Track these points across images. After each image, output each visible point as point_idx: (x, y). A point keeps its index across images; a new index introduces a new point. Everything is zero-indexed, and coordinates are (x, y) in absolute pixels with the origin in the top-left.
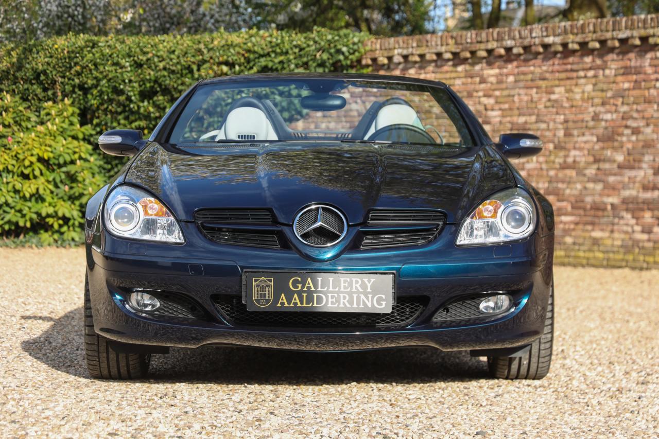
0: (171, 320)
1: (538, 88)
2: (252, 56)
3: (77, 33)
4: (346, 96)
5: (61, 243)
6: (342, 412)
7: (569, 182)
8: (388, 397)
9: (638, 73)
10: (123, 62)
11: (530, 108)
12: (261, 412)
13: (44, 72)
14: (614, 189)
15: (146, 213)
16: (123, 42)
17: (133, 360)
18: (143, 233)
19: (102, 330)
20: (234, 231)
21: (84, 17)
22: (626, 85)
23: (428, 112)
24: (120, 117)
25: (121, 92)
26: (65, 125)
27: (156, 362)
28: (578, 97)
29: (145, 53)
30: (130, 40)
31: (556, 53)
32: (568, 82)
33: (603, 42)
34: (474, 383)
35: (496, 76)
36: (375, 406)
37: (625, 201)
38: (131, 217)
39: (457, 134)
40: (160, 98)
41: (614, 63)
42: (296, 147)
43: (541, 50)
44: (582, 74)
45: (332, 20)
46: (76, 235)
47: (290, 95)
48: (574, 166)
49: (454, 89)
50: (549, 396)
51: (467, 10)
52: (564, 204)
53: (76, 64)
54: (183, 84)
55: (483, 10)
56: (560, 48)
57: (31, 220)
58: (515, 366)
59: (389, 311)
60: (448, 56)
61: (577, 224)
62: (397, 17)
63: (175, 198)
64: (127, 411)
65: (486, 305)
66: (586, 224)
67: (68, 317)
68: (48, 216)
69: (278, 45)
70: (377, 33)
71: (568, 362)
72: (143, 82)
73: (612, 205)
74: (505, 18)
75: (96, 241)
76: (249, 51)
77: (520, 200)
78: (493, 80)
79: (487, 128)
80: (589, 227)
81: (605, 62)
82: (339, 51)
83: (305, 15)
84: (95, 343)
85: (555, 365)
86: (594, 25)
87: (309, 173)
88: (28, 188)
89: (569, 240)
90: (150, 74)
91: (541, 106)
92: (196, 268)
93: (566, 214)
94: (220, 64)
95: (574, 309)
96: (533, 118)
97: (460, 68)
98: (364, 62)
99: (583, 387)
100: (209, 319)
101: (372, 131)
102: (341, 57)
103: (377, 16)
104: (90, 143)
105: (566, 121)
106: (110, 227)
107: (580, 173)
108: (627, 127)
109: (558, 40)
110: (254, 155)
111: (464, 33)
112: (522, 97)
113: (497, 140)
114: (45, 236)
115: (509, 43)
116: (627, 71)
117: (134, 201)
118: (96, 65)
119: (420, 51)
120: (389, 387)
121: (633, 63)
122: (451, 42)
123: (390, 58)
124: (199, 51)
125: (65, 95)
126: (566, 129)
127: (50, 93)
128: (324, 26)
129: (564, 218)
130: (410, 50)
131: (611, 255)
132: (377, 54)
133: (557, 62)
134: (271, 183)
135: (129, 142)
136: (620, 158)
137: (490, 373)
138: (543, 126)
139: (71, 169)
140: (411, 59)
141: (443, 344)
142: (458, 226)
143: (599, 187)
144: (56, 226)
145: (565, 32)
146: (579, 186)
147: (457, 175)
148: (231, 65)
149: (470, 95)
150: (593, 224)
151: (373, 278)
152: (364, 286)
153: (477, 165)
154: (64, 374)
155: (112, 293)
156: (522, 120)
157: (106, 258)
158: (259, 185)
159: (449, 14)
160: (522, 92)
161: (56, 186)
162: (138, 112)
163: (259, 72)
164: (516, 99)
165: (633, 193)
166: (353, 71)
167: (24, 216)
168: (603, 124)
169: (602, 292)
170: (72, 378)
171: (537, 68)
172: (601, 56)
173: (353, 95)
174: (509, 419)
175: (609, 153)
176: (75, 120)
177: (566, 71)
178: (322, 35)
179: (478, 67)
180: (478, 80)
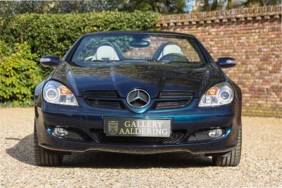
0: (72, 140)
1: (234, 37)
2: (107, 23)
3: (30, 13)
4: (149, 41)
5: (23, 105)
6: (148, 181)
7: (248, 79)
8: (168, 174)
9: (278, 31)
10: (50, 25)
11: (230, 46)
12: (112, 181)
13: (15, 30)
14: (267, 82)
15: (61, 93)
16: (50, 17)
17: (56, 157)
18: (60, 101)
19: (42, 144)
20: (100, 100)
21: (33, 5)
22: (273, 36)
23: (185, 48)
24: (49, 50)
25: (50, 39)
26: (25, 53)
27: (65, 158)
28: (252, 41)
29: (60, 22)
30: (54, 16)
31: (242, 22)
32: (247, 35)
33: (263, 17)
34: (206, 168)
35: (215, 32)
36: (162, 178)
37: (273, 87)
38: (55, 95)
39: (198, 57)
40: (66, 42)
41: (268, 26)
42: (128, 63)
43: (235, 20)
44: (253, 31)
45: (143, 7)
46: (29, 102)
47: (124, 40)
48: (250, 71)
49: (197, 37)
50: (239, 174)
51: (202, 3)
52: (245, 89)
53: (30, 26)
54: (77, 35)
55: (210, 2)
56: (243, 20)
57: (10, 95)
58: (224, 160)
59: (169, 136)
60: (194, 23)
61: (251, 97)
62: (171, 6)
63: (74, 86)
64: (53, 180)
65: (212, 133)
66: (255, 97)
67: (26, 138)
68: (17, 93)
69: (119, 18)
70: (163, 13)
71: (248, 159)
72: (59, 34)
73: (267, 89)
74: (219, 6)
75: (39, 105)
76: (106, 21)
77: (227, 87)
78: (214, 33)
79: (211, 55)
80: (257, 99)
81: (264, 26)
82: (146, 21)
83: (131, 4)
84: (39, 150)
85: (242, 160)
86: (259, 10)
87: (133, 75)
88: (8, 81)
89: (248, 105)
90: (62, 31)
91: (235, 45)
92: (83, 117)
93: (247, 93)
94: (93, 26)
95: (250, 135)
96: (232, 51)
97: (200, 28)
98: (157, 26)
99: (255, 170)
100: (89, 139)
101: (161, 56)
102: (147, 24)
103: (162, 5)
104: (35, 61)
105: (246, 52)
106: (45, 99)
107: (253, 75)
108: (273, 54)
109: (243, 16)
110: (109, 67)
111: (201, 13)
112: (227, 41)
113: (216, 60)
114: (16, 102)
115: (221, 17)
116: (273, 30)
117: (56, 87)
118: (38, 27)
119: (182, 21)
120: (169, 170)
121: (276, 26)
122: (195, 17)
123: (168, 24)
124: (84, 21)
125: (24, 40)
126: (246, 55)
127: (18, 39)
128: (139, 10)
129: (246, 95)
130: (177, 20)
131: (266, 111)
132: (163, 22)
133: (242, 25)
134: (117, 79)
135: (54, 61)
136: (270, 68)
137: (213, 163)
138: (236, 54)
139: (27, 73)
140: (178, 24)
141: (193, 151)
142: (199, 98)
143: (261, 81)
144: (20, 98)
145: (246, 12)
146: (252, 81)
147: (199, 76)
148: (98, 27)
149: (204, 40)
150: (258, 97)
151: (162, 122)
152: (158, 125)
153: (208, 72)
154: (25, 164)
155: (46, 128)
156: (227, 51)
157: (44, 112)
158: (111, 80)
159: (194, 4)
160: (227, 39)
161: (21, 80)
162: (57, 48)
163: (110, 30)
164: (224, 42)
165: (276, 84)
166: (152, 30)
167: (6, 93)
168: (263, 53)
169: (263, 128)
170: (28, 165)
171: (234, 28)
172: (262, 23)
173: (152, 40)
174: (222, 184)
175: (265, 66)
176: (29, 51)
177: (247, 29)
178: (138, 13)
179: (207, 28)
180: (207, 33)
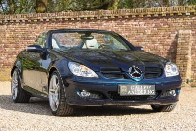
33: (76, 18)
35: (40, 27)
41: (79, 24)
43: (55, 20)
56: (62, 20)
60: (24, 21)
81: (76, 24)
86: (73, 14)
97: (27, 25)
109: (61, 17)
115: (45, 18)
119: (14, 19)
121: (85, 25)
122: (25, 17)
123: (3, 21)
130: (11, 19)
133: (60, 23)
145: (64, 15)
168: (75, 42)
171: (54, 25)
179: (34, 25)
180: (34, 28)
